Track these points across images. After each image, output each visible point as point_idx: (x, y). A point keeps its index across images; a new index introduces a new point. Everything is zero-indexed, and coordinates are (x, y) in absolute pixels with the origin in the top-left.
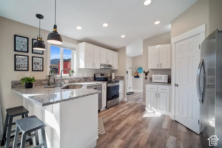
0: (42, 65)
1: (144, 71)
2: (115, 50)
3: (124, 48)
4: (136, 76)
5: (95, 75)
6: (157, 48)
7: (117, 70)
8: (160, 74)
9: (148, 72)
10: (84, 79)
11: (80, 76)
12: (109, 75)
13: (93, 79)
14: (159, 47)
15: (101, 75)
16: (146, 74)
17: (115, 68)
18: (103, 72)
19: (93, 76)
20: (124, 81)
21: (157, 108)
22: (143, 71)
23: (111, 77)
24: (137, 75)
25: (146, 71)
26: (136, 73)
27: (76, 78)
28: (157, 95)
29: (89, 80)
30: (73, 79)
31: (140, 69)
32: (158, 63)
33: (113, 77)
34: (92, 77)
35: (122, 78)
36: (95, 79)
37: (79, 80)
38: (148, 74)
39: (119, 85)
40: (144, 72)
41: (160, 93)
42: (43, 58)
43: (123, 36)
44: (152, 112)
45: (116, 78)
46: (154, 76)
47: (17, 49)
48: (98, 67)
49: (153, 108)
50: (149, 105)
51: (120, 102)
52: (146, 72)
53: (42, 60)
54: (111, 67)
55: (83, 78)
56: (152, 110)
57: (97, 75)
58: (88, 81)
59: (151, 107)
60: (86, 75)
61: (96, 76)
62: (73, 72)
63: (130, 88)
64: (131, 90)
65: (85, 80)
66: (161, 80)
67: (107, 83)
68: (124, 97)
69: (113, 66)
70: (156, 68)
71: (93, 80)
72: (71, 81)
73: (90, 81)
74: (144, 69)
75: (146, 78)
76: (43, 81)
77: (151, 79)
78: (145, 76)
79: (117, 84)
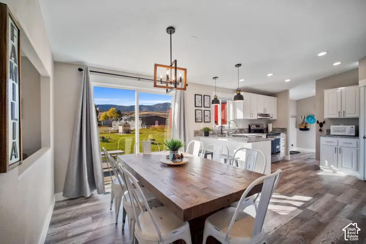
0: (209, 117)
3: (286, 92)
4: (303, 127)
5: (249, 126)
6: (339, 91)
7: (276, 120)
8: (344, 125)
9: (324, 122)
12: (265, 127)
13: (248, 131)
14: (341, 90)
15: (257, 126)
16: (321, 125)
17: (274, 118)
18: (257, 123)
19: (248, 127)
20: (286, 133)
21: (337, 166)
22: (316, 122)
23: (267, 129)
24: (305, 127)
26: (303, 123)
28: (338, 150)
31: (310, 118)
32: (340, 110)
33: (270, 129)
34: (247, 129)
35: (284, 130)
36: (250, 131)
38: (324, 125)
39: (280, 139)
40: (318, 122)
41: (341, 148)
42: (210, 111)
43: (287, 81)
44: (331, 171)
45: (274, 130)
46: (332, 128)
47: (197, 105)
48: (255, 117)
49: (332, 166)
50: (326, 162)
52: (321, 123)
53: (209, 113)
54: (269, 116)
55: (239, 129)
56: (331, 169)
57: (252, 126)
58: (243, 133)
59: (329, 165)
60: (241, 127)
61: (252, 128)
63: (292, 145)
64: (295, 149)
66: (345, 132)
67: (267, 135)
68: (287, 155)
69: (270, 115)
73: (245, 133)
74: (316, 118)
75: (321, 130)
77: (329, 131)
78: (319, 128)
79: (278, 137)
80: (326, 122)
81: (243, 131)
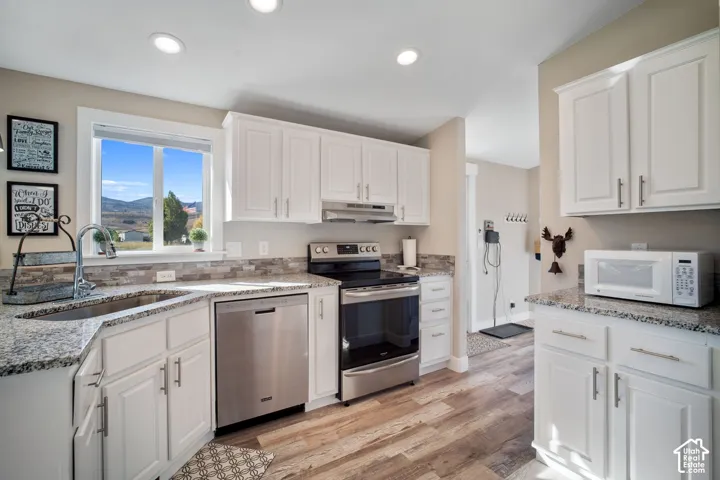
0: (51, 211)
1: (546, 230)
2: (417, 141)
5: (308, 248)
6: (613, 81)
7: (427, 226)
8: (649, 248)
9: (569, 234)
10: (253, 267)
11: (237, 252)
13: (305, 266)
14: (628, 76)
15: (344, 249)
16: (559, 247)
18: (346, 235)
19: (305, 255)
20: (453, 275)
25: (558, 231)
27: (215, 263)
28: (607, 386)
29: (281, 271)
30: (199, 266)
32: (625, 175)
33: (410, 259)
34: (297, 260)
35: (447, 263)
37: (227, 269)
38: (568, 245)
40: (547, 235)
41: (623, 374)
42: (56, 187)
43: (407, 57)
45: (422, 260)
46: (592, 260)
48: (309, 215)
49: (577, 459)
50: (554, 432)
51: (421, 373)
52: (559, 237)
53: (51, 196)
54: (391, 214)
55: (251, 262)
57: (319, 250)
58: (276, 275)
59: (564, 450)
60: (264, 252)
61: (315, 256)
62: (200, 237)
63: (512, 305)
64: (519, 317)
65: (259, 272)
66: (649, 285)
67: (340, 288)
68: (455, 351)
69: (396, 211)
70: (610, 206)
71: (302, 272)
72: (187, 272)
73: (288, 274)
75: (556, 269)
76: (57, 273)
80: (577, 235)
81: (274, 269)
